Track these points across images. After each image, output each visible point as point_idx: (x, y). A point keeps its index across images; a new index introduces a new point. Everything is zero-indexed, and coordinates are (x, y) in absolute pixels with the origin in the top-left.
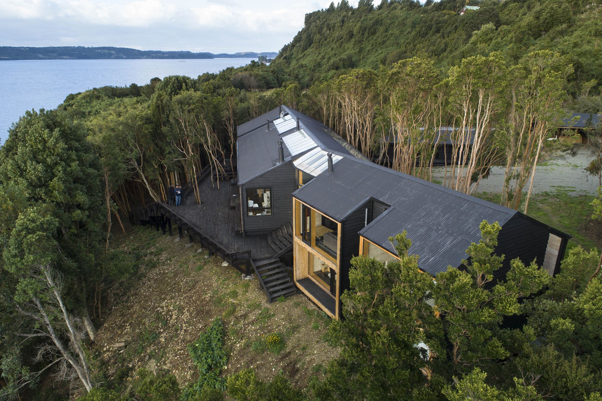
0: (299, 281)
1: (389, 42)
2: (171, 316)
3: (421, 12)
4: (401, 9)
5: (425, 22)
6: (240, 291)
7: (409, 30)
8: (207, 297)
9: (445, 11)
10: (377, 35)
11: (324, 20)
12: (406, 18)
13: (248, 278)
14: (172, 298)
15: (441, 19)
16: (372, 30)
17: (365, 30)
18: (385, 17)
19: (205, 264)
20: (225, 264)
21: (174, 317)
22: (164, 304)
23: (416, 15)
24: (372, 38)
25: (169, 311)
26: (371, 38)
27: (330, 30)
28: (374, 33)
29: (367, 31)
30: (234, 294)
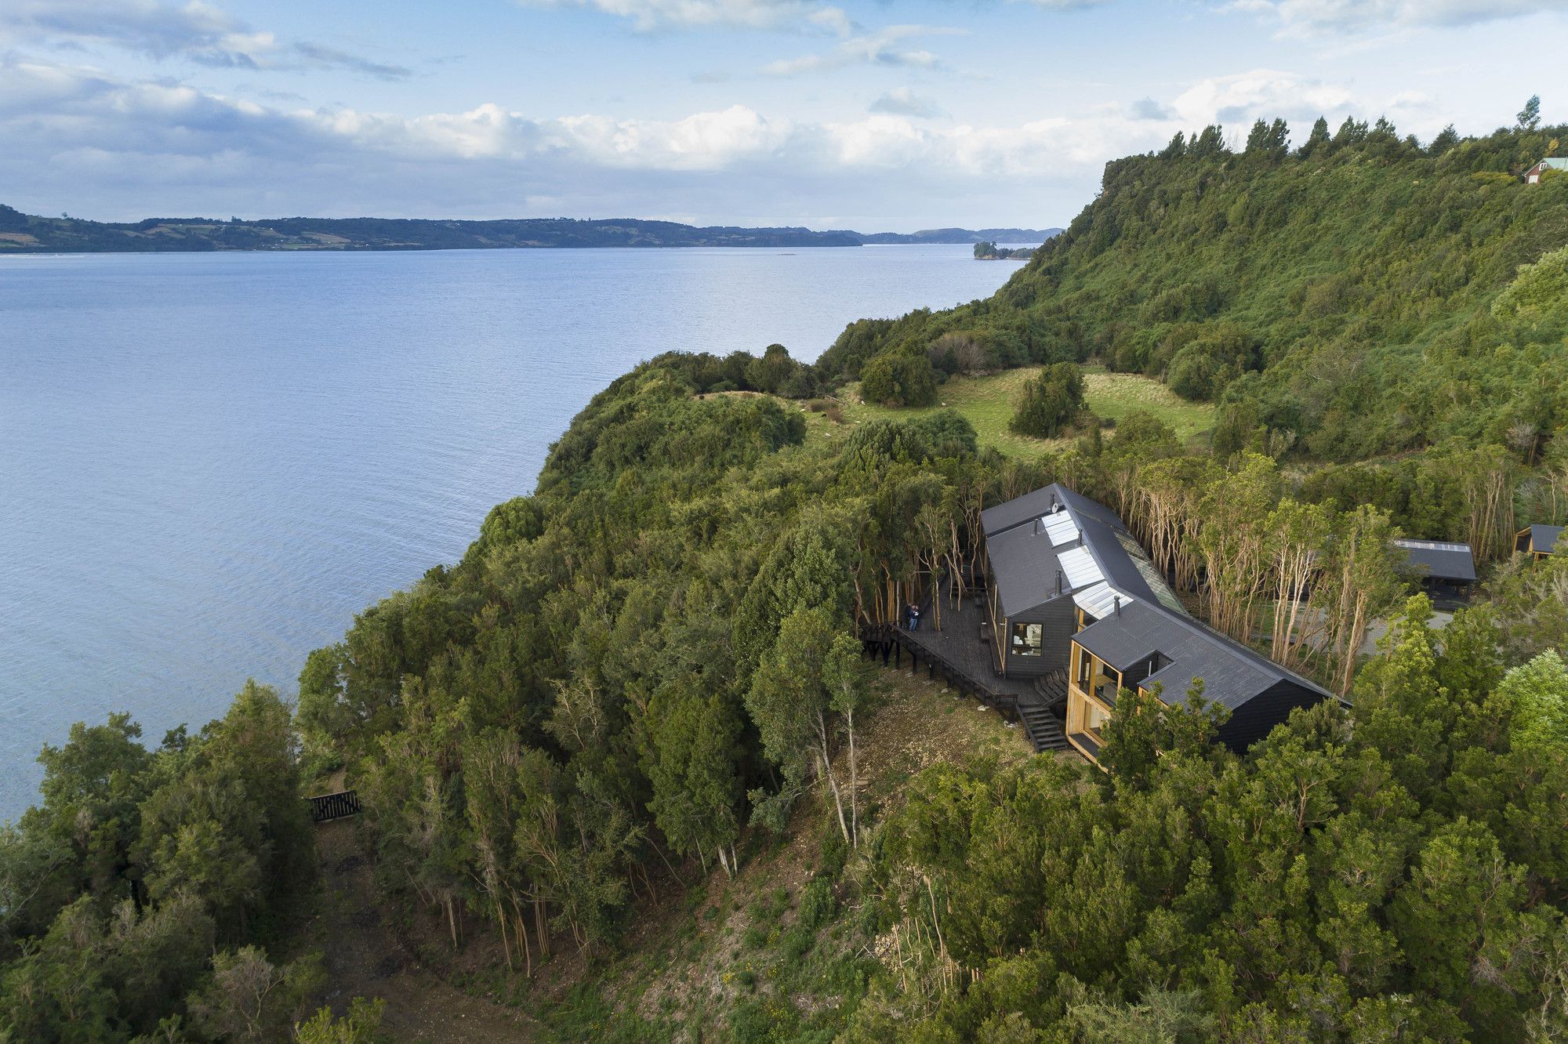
0: (1072, 736)
1: (1318, 247)
2: (921, 758)
3: (1414, 172)
4: (1362, 162)
5: (1423, 202)
6: (1003, 738)
7: (1376, 219)
8: (965, 741)
9: (1480, 174)
10: (1288, 227)
11: (1154, 180)
12: (1373, 187)
13: (1011, 726)
14: (918, 740)
15: (1465, 196)
16: (1276, 216)
17: (1258, 213)
18: (1313, 184)
19: (957, 706)
20: (982, 709)
21: (925, 759)
22: (910, 745)
23: (1400, 181)
24: (1275, 236)
25: (917, 753)
26: (1272, 234)
27: (1167, 205)
28: (1283, 222)
29: (1263, 216)
30: (997, 741)
